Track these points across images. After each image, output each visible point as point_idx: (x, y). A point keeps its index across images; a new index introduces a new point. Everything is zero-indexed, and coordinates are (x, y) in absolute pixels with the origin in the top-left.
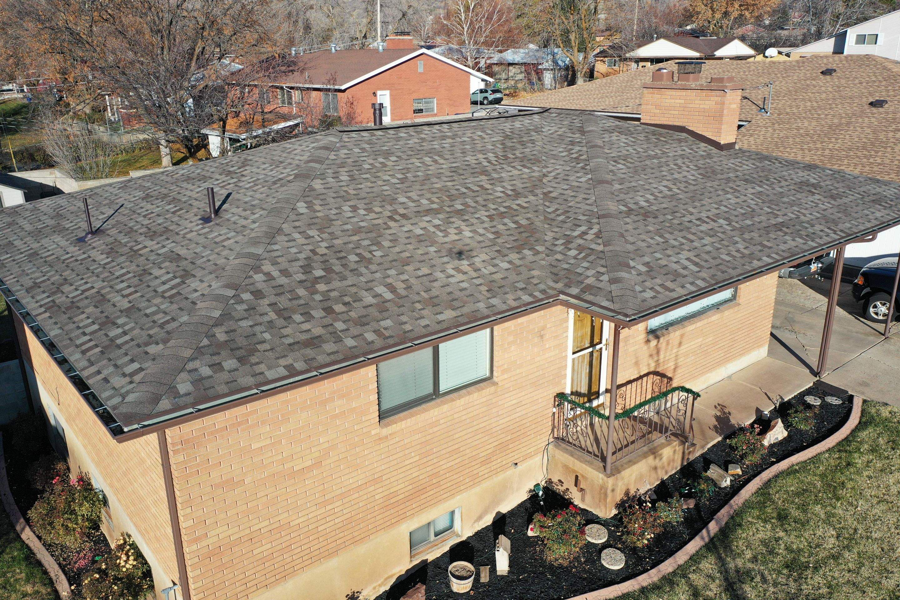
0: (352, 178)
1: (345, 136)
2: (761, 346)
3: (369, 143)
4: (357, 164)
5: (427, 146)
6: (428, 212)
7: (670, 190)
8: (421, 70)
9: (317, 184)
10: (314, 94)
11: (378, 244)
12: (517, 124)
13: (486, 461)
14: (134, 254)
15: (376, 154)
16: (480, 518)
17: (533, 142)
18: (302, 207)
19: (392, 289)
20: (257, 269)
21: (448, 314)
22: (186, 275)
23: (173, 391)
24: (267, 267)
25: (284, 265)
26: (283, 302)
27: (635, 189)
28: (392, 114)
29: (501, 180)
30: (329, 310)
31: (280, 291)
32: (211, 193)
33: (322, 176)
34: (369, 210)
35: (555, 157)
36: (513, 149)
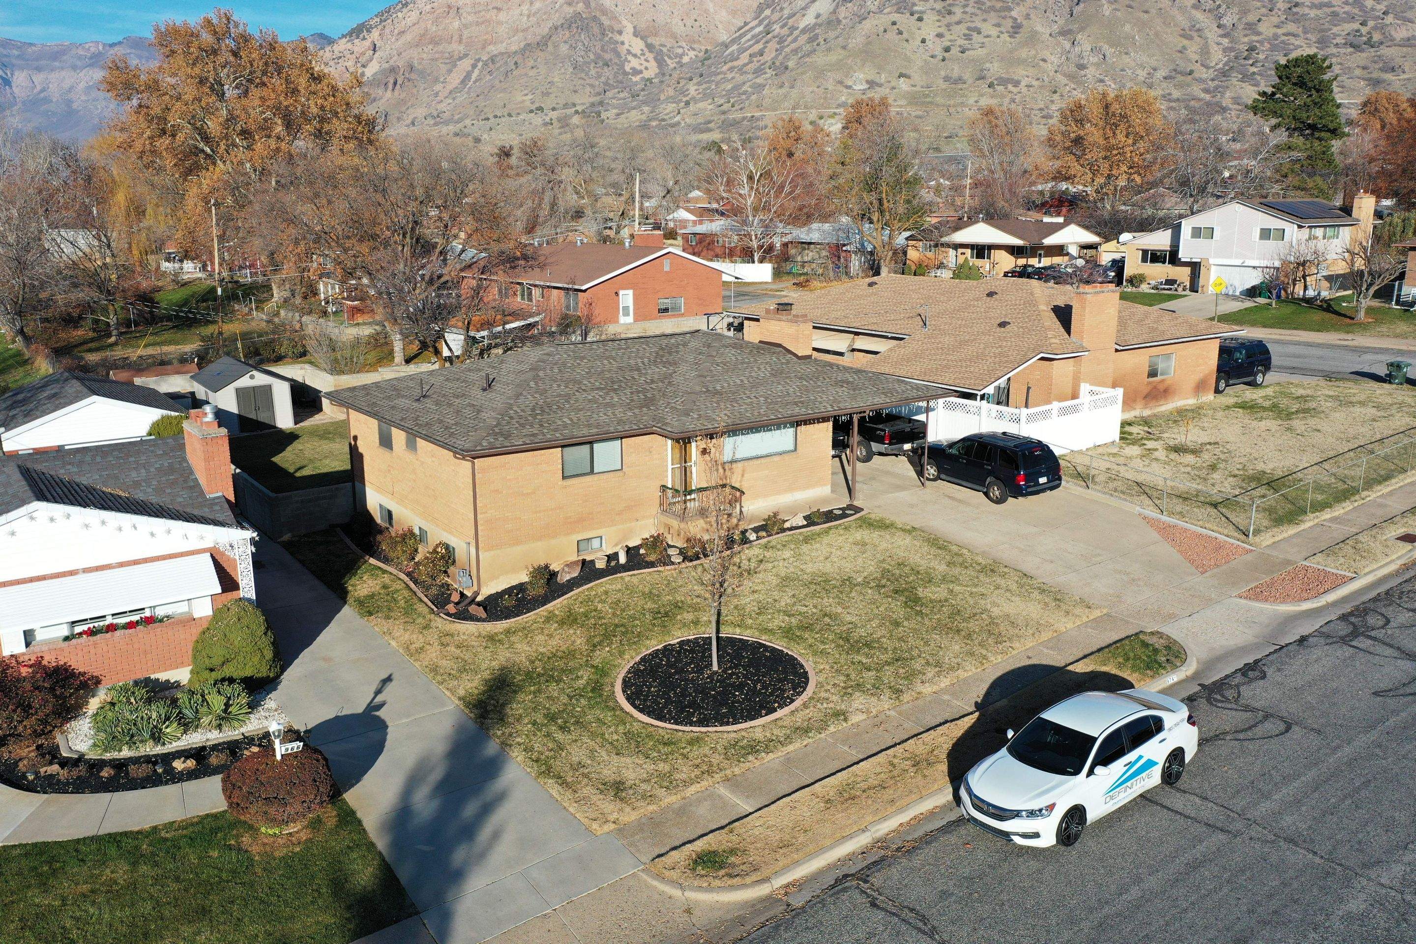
0: (560, 371)
1: (559, 348)
2: (825, 485)
3: (573, 351)
4: (564, 364)
5: (607, 354)
6: (598, 389)
7: (742, 381)
8: (667, 268)
9: (541, 374)
10: (555, 291)
11: (568, 402)
12: (673, 341)
13: (620, 513)
14: (450, 405)
15: (576, 358)
16: (616, 545)
17: (677, 352)
18: (532, 384)
19: (571, 420)
20: (511, 409)
21: (595, 431)
22: (479, 411)
23: (480, 444)
24: (515, 408)
25: (523, 407)
26: (522, 421)
27: (718, 381)
28: (635, 314)
29: (646, 374)
30: (541, 425)
31: (520, 417)
32: (487, 375)
33: (544, 369)
34: (566, 387)
35: (686, 362)
36: (663, 356)
